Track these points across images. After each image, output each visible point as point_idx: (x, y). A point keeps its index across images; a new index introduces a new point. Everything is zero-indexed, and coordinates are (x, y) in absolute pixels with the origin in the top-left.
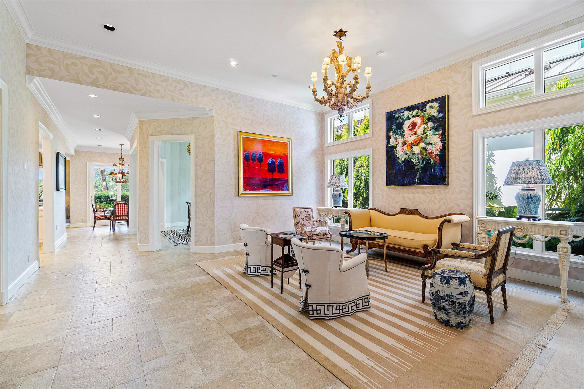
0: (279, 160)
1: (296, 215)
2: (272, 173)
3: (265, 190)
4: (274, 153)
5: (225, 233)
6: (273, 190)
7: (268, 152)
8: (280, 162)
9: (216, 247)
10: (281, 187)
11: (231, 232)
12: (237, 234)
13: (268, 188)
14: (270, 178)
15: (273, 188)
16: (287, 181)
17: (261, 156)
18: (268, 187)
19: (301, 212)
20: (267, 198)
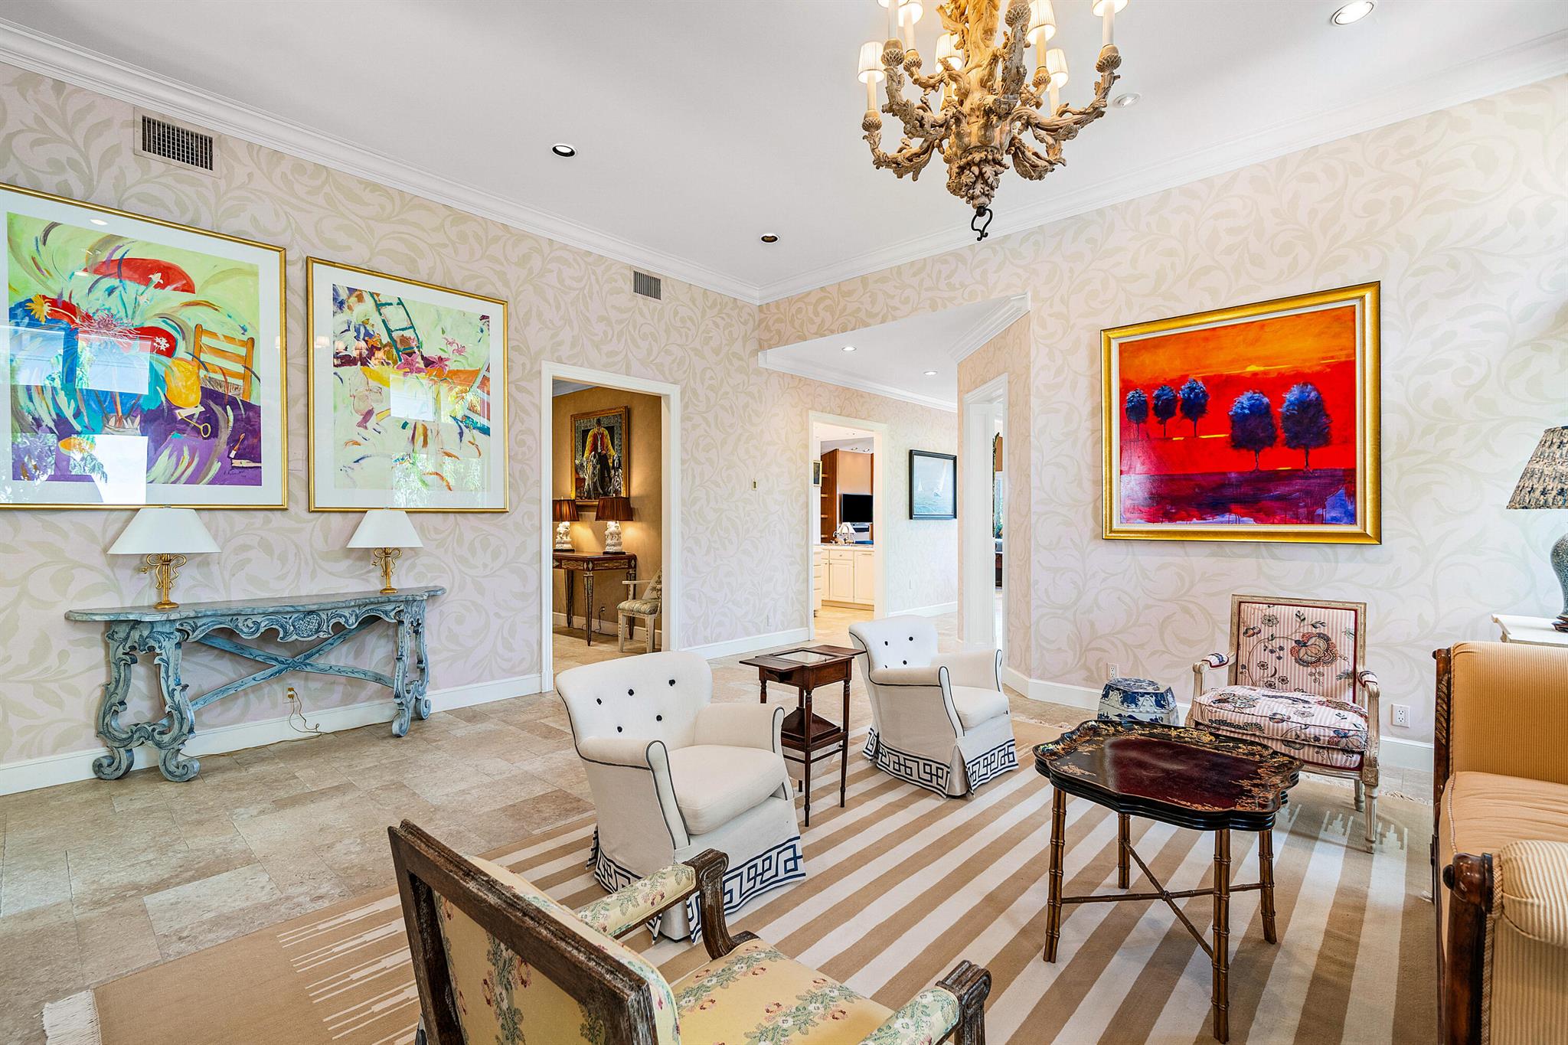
0: (1293, 394)
1: (1243, 630)
2: (1253, 452)
3: (1219, 518)
4: (1262, 369)
5: (1059, 649)
6: (1259, 520)
7: (1235, 371)
8: (1303, 405)
9: (1031, 680)
10: (1305, 506)
11: (1078, 649)
12: (1100, 660)
13: (1230, 512)
14: (1240, 473)
15: (1258, 511)
16: (1347, 479)
17: (1197, 395)
18: (1233, 507)
19: (1270, 621)
20: (1227, 549)
